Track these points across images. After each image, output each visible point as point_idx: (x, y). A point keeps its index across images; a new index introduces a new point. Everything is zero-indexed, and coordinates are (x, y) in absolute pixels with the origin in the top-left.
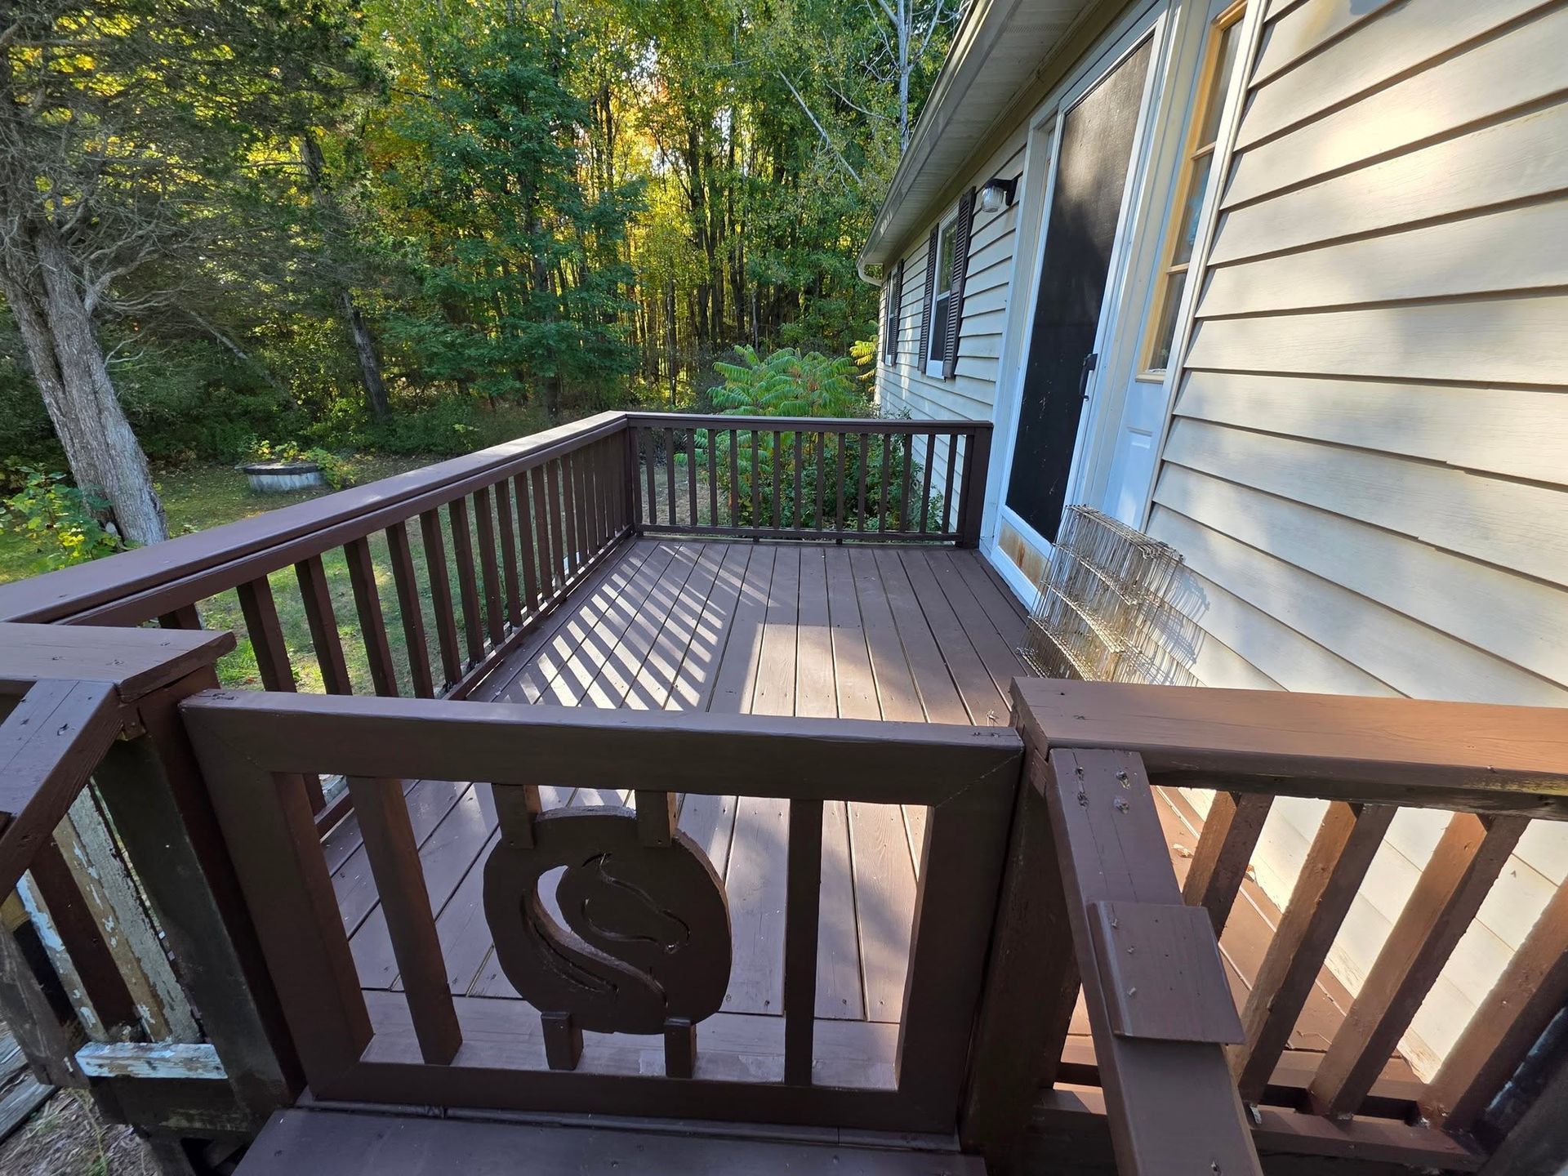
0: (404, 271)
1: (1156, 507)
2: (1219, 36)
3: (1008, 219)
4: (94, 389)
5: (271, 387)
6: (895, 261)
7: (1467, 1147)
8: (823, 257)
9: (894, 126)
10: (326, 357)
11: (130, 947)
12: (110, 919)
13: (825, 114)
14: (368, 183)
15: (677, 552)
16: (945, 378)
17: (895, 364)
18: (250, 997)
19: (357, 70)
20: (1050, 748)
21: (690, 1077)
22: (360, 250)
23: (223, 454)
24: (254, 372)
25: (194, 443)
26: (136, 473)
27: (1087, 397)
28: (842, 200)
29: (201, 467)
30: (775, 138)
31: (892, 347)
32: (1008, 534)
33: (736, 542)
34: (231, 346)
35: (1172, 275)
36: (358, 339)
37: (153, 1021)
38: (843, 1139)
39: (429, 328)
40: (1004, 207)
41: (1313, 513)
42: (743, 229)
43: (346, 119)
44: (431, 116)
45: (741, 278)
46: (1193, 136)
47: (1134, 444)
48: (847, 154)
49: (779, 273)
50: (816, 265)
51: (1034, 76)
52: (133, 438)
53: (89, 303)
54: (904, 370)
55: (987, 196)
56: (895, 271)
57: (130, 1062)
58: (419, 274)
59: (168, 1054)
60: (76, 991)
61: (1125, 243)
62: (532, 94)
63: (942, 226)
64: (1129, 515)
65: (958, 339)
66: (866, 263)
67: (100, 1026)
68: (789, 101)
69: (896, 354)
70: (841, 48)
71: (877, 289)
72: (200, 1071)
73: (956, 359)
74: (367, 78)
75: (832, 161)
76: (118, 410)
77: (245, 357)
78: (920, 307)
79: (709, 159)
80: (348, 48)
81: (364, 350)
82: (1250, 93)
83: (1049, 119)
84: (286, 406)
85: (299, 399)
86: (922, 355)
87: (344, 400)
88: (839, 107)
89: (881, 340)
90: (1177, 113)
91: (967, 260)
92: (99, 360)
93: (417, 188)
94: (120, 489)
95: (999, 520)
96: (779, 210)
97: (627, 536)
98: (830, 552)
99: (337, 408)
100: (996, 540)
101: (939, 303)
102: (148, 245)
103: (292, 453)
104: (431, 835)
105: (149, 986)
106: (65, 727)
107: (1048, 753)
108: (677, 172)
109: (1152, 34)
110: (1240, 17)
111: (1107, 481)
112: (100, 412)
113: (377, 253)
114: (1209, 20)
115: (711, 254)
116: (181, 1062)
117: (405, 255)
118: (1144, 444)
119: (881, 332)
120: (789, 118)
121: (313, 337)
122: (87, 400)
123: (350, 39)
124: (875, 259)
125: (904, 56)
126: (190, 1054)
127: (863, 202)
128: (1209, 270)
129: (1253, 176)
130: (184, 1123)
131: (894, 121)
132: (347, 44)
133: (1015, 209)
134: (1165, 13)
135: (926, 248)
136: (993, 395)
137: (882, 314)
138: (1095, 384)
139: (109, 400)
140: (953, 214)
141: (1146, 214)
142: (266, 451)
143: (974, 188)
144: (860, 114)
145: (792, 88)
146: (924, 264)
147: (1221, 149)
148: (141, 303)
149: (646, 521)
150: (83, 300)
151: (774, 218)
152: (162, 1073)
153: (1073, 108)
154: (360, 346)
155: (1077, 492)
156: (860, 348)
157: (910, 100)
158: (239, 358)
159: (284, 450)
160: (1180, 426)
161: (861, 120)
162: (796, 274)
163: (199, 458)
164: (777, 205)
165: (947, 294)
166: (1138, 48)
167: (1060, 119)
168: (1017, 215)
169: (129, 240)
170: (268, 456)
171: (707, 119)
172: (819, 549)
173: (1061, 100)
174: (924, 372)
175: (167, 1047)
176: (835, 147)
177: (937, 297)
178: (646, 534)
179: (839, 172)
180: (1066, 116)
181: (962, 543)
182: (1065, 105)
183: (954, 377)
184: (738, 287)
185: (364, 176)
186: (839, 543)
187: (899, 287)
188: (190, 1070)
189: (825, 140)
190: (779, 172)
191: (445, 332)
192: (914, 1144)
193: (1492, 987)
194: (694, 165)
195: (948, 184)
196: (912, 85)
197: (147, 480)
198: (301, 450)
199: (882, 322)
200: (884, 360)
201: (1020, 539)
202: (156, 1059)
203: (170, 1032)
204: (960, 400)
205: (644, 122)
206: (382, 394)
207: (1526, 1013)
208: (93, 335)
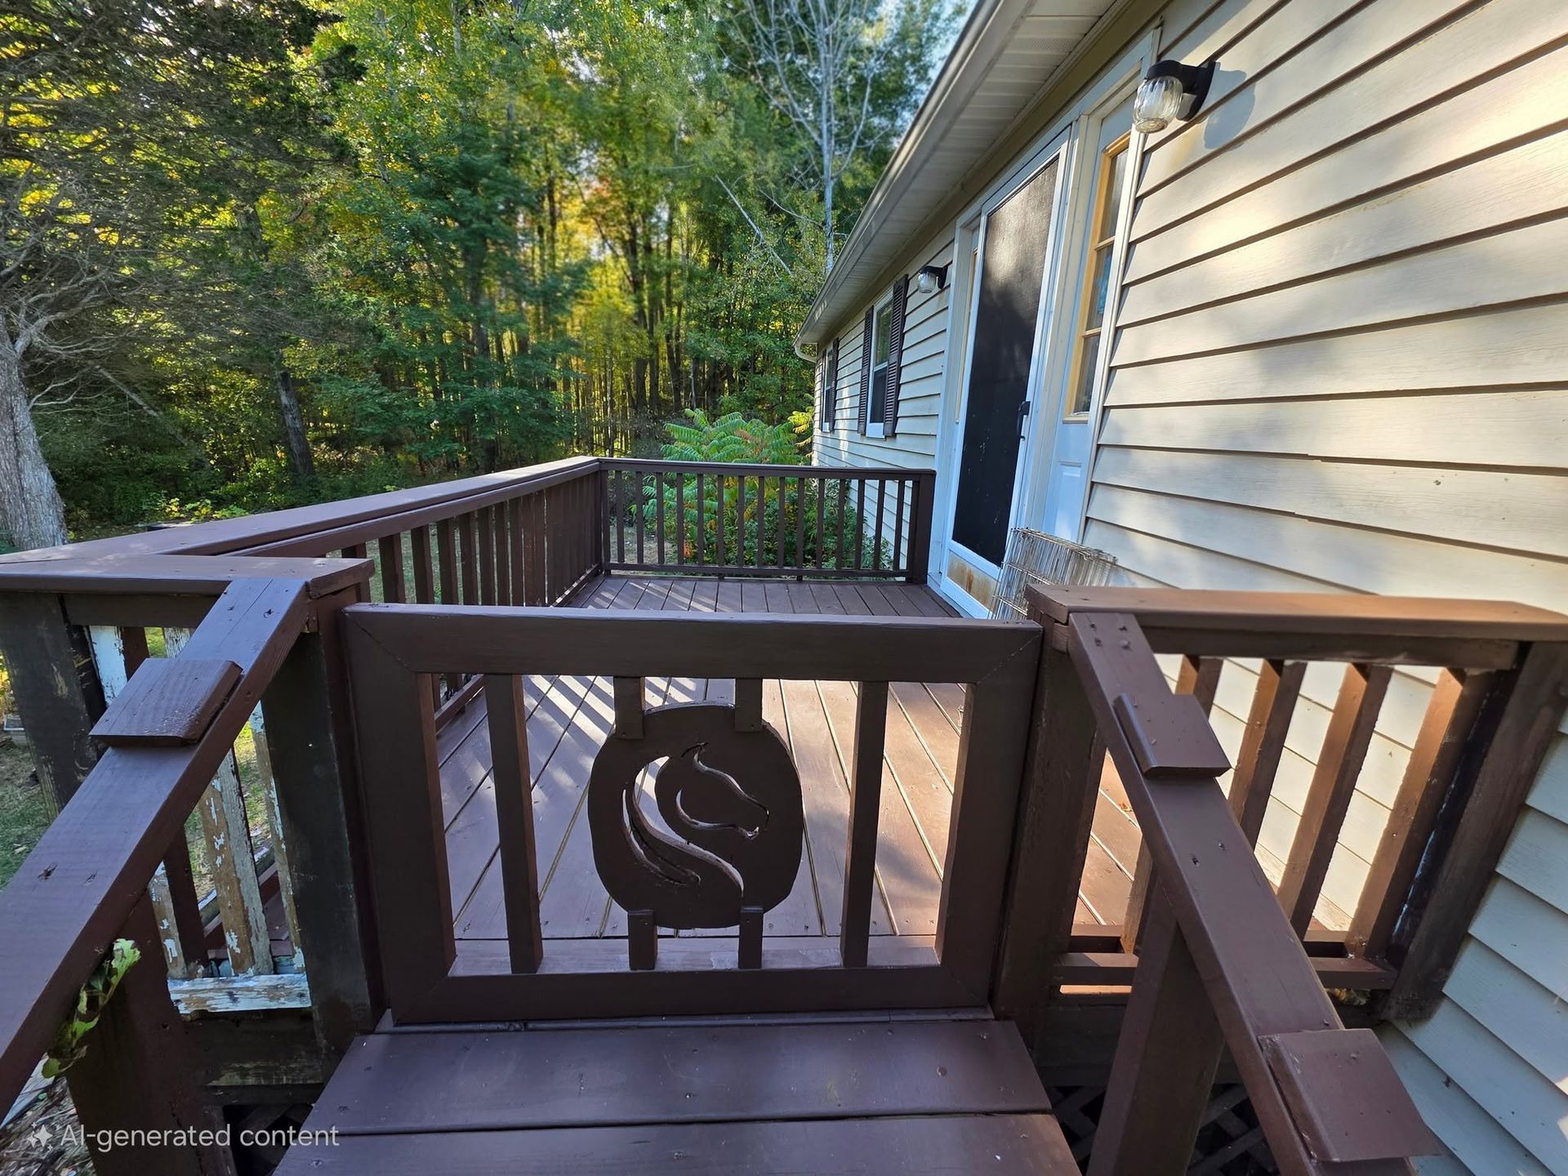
0: (363, 328)
1: (1090, 521)
2: (1108, 161)
3: (940, 298)
4: (14, 431)
5: (182, 445)
6: (830, 338)
7: (1383, 968)
8: (759, 338)
9: (821, 228)
10: (247, 417)
11: (235, 866)
12: (222, 836)
13: (759, 215)
14: (335, 245)
15: (647, 587)
16: (886, 437)
17: (833, 430)
18: (355, 908)
19: (331, 145)
20: (1069, 613)
21: (760, 967)
22: (323, 305)
23: (121, 513)
24: (165, 430)
25: (87, 503)
26: (51, 518)
27: (1023, 437)
28: (775, 289)
29: (93, 527)
30: (712, 232)
31: (830, 415)
32: (956, 564)
33: (701, 580)
34: (141, 403)
35: (1086, 338)
36: (284, 400)
37: (238, 951)
38: (893, 1018)
39: (366, 390)
40: (937, 289)
41: (1214, 506)
42: (679, 311)
43: (314, 188)
44: (379, 193)
45: (678, 355)
46: (1095, 232)
47: (1065, 474)
48: (778, 249)
49: (716, 350)
50: (750, 345)
51: (958, 187)
52: (52, 483)
53: (21, 344)
54: (843, 435)
55: (923, 280)
56: (830, 348)
57: (211, 994)
58: (377, 332)
59: (251, 984)
60: (165, 922)
61: (1047, 312)
62: (485, 181)
63: (877, 308)
64: (1065, 532)
65: (898, 402)
66: (801, 344)
67: (182, 960)
68: (725, 201)
69: (834, 421)
70: (772, 162)
71: (812, 367)
72: (282, 1000)
73: (896, 419)
74: (342, 153)
75: (765, 254)
76: (39, 453)
77: (155, 414)
78: (858, 377)
79: (648, 249)
80: (326, 126)
81: (290, 410)
82: (1138, 201)
83: (974, 219)
84: (198, 465)
85: (213, 458)
86: (861, 420)
87: (264, 461)
88: (771, 209)
89: (817, 409)
90: (1081, 216)
91: (903, 335)
92: (24, 402)
93: (362, 258)
94: (31, 535)
95: (946, 552)
96: (717, 295)
97: (596, 574)
98: (793, 587)
99: (256, 468)
100: (945, 572)
101: (876, 373)
102: (93, 292)
103: (204, 511)
104: (455, 819)
105: (244, 910)
106: (270, 612)
107: (1068, 616)
108: (616, 257)
109: (1057, 157)
110: (1126, 147)
111: (1045, 507)
112: (18, 453)
113: (341, 310)
114: (1100, 150)
115: (651, 332)
116: (265, 990)
117: (367, 313)
118: (1076, 473)
119: (817, 402)
120: (725, 215)
121: (233, 396)
122: (6, 441)
123: (328, 118)
124: (811, 339)
125: (828, 173)
126: (274, 983)
127: (794, 291)
128: (1118, 330)
129: (1147, 259)
130: (237, 1080)
131: (820, 224)
132: (326, 122)
133: (946, 291)
134: (1066, 143)
135: (862, 327)
136: (933, 447)
137: (818, 387)
138: (1030, 426)
139: (30, 443)
140: (889, 296)
141: (1063, 291)
142: (174, 508)
143: (907, 275)
144: (789, 216)
145: (729, 191)
146: (861, 340)
147: (1119, 241)
148: (78, 348)
149: (614, 560)
150: (14, 342)
151: (712, 302)
152: (243, 1005)
153: (995, 211)
154: (286, 407)
155: (1019, 515)
156: (797, 417)
157: (834, 208)
158: (149, 416)
159: (195, 509)
160: (1105, 454)
161: (791, 222)
162: (733, 352)
163: (92, 518)
164: (715, 290)
165: (885, 365)
166: (1046, 167)
167: (983, 219)
168: (949, 294)
169: (76, 286)
170: (177, 515)
171: (648, 213)
172: (782, 585)
173: (984, 204)
174: (864, 434)
175: (249, 978)
176: (768, 243)
177: (873, 369)
178: (613, 572)
179: (772, 264)
180: (988, 217)
181: (911, 579)
182: (987, 209)
183: (894, 435)
184: (675, 364)
185: (332, 240)
186: (800, 580)
187: (834, 364)
188: (272, 999)
189: (759, 237)
190: (714, 262)
191: (381, 394)
192: (954, 1017)
193: (1385, 826)
194: (634, 253)
195: (881, 272)
196: (835, 196)
197: (61, 526)
198: (213, 510)
199: (818, 394)
200: (821, 428)
201: (969, 567)
202: (238, 989)
203: (254, 963)
204: (901, 454)
205: (588, 212)
206: (307, 455)
207: (1409, 839)
208: (20, 377)
